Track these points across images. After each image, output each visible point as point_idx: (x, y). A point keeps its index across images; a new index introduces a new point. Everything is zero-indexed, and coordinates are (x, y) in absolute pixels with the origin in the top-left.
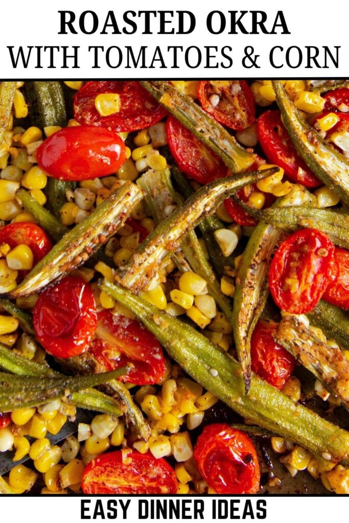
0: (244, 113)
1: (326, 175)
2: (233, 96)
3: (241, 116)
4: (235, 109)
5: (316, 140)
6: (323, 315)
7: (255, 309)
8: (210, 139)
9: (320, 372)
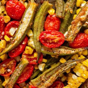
0: (11, 62)
1: (22, 36)
2: (6, 66)
3: (12, 62)
4: (10, 64)
5: (13, 40)
6: (64, 28)
7: (66, 49)
8: (20, 71)
9: (80, 26)
